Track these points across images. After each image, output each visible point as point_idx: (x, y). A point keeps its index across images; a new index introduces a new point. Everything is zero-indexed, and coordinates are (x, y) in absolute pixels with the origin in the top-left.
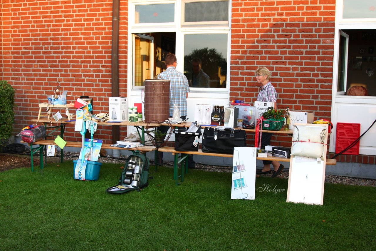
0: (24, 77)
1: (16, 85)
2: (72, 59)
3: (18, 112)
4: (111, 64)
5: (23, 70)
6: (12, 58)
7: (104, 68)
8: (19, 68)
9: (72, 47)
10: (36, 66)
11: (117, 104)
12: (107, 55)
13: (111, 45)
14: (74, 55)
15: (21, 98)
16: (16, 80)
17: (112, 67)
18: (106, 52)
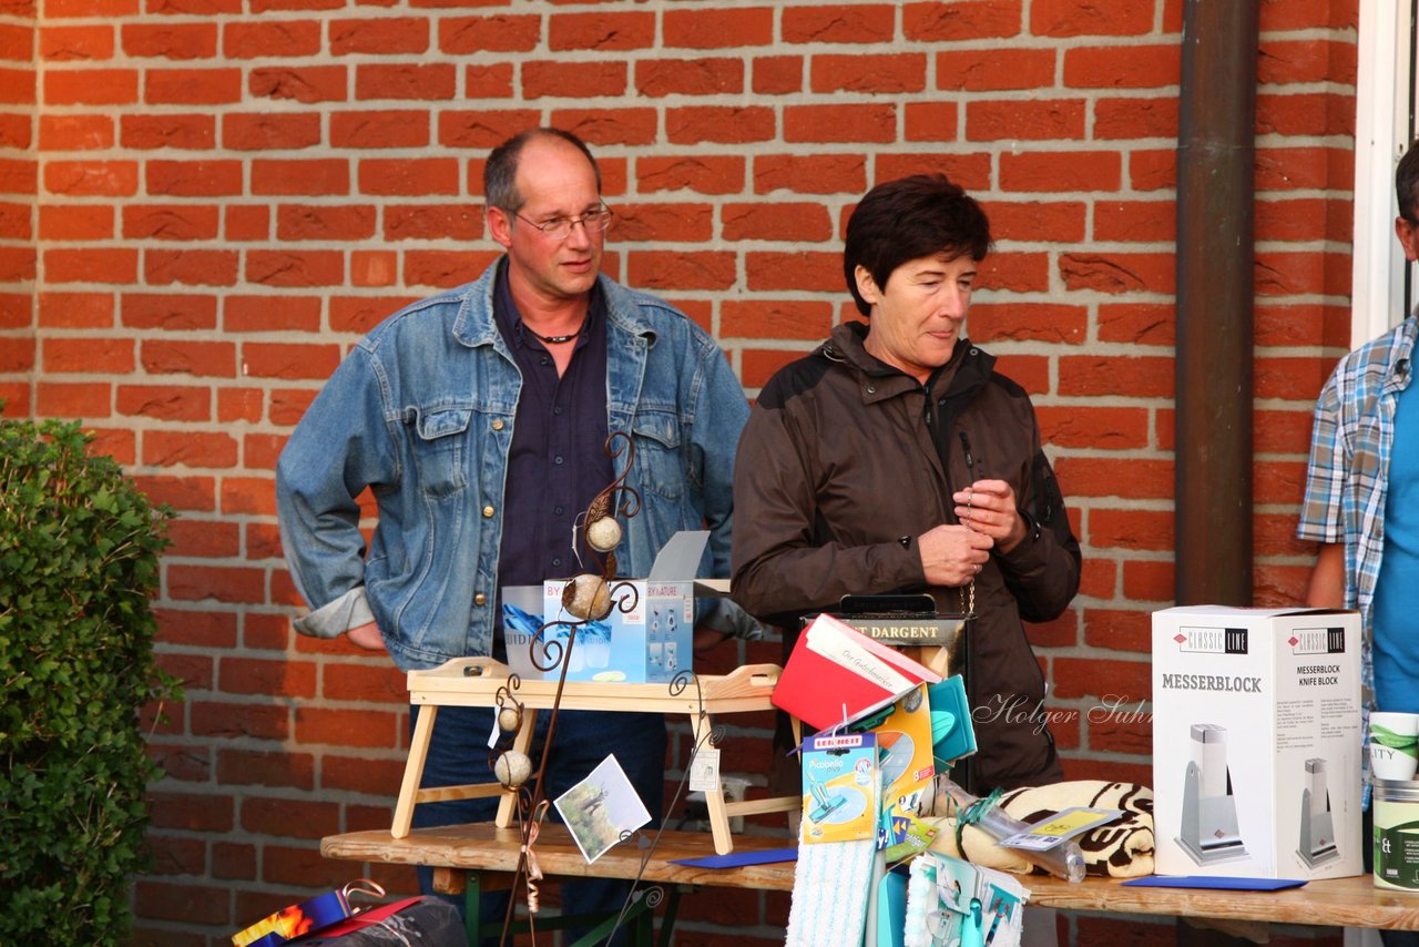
0: (256, 383)
1: (164, 462)
2: (748, 196)
3: (180, 752)
4: (1168, 247)
5: (244, 314)
6: (130, 189)
7: (1098, 287)
8: (201, 289)
9: (757, 62)
10: (376, 270)
11: (1240, 685)
12: (1124, 147)
13: (1175, 39)
14: (777, 146)
15: (211, 605)
16: (167, 415)
17: (1176, 274)
18: (1115, 120)
